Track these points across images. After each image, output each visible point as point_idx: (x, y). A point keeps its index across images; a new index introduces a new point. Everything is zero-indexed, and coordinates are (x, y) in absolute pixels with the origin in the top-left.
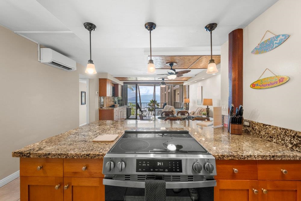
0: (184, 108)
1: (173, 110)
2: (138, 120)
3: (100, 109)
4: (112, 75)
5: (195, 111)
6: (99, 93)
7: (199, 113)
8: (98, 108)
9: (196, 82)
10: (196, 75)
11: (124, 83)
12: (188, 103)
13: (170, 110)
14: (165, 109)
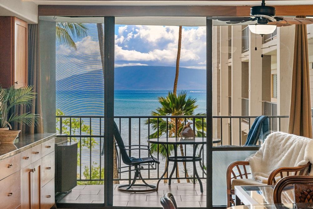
13: (297, 160)
14: (267, 151)
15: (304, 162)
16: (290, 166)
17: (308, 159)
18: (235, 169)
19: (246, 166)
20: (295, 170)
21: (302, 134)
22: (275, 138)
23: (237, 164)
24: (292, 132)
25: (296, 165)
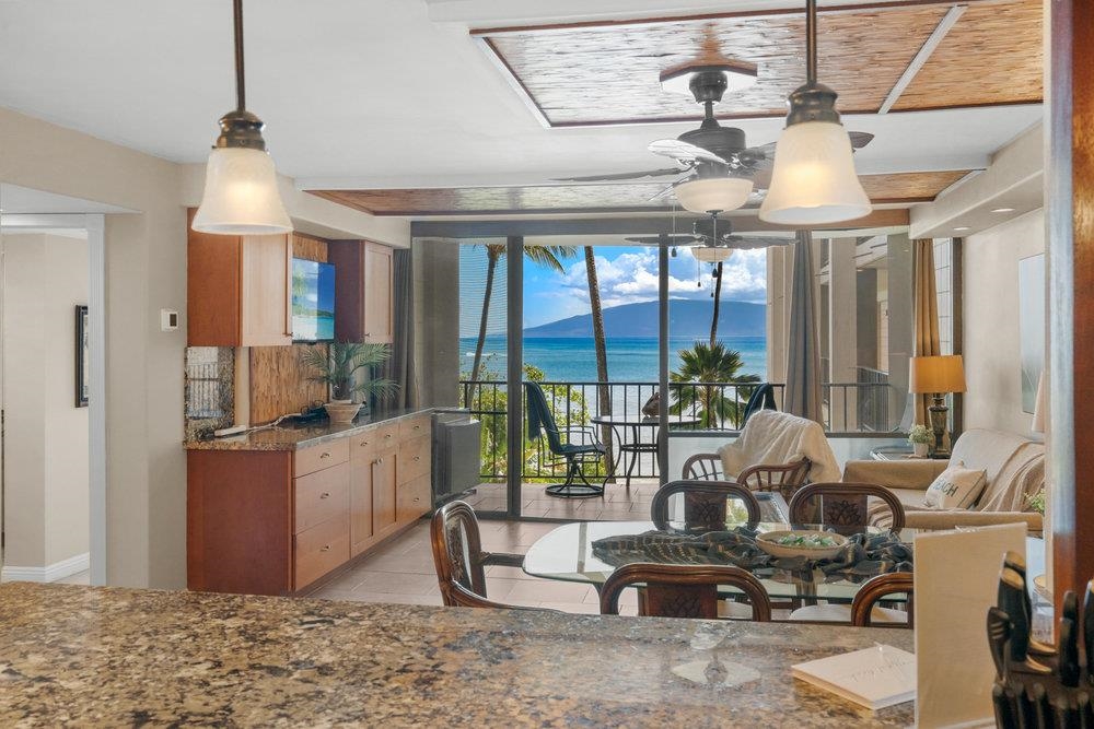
0: (917, 440)
1: (814, 457)
2: (524, 528)
3: (196, 445)
4: (292, 181)
5: (991, 476)
6: (182, 320)
7: (1017, 499)
8: (180, 438)
9: (1009, 216)
10: (993, 157)
11: (417, 230)
12: (959, 399)
13: (788, 453)
14: (749, 439)
15: (797, 457)
16: (777, 464)
17: (802, 452)
18: (696, 466)
19: (715, 461)
20: (783, 469)
21: (805, 415)
22: (761, 420)
23: (699, 457)
24: (790, 410)
25: (786, 462)
